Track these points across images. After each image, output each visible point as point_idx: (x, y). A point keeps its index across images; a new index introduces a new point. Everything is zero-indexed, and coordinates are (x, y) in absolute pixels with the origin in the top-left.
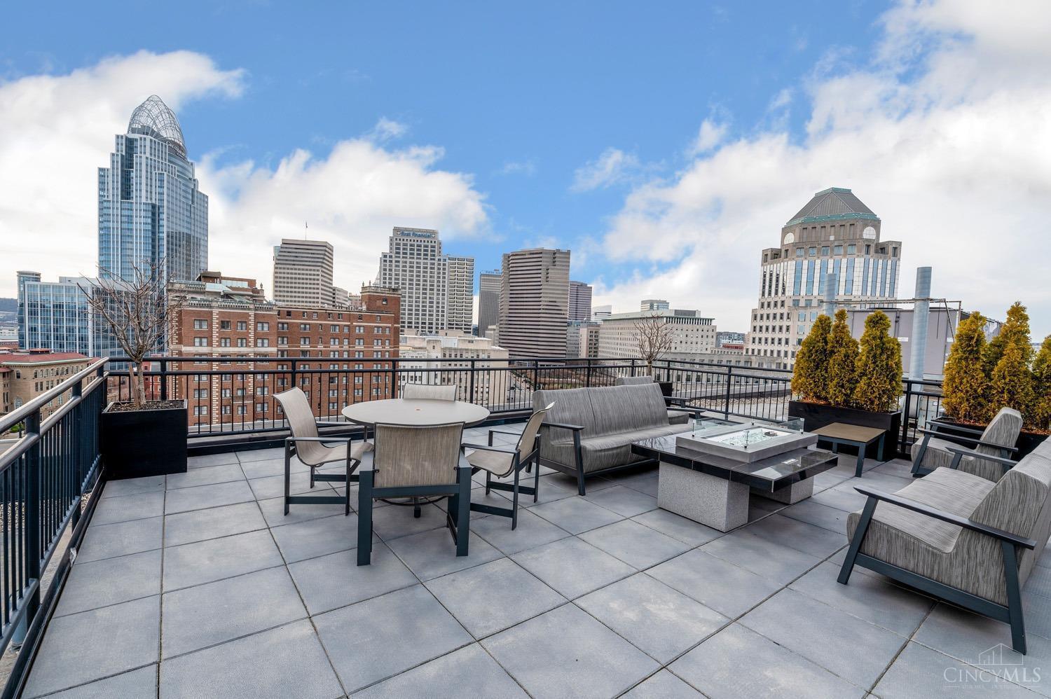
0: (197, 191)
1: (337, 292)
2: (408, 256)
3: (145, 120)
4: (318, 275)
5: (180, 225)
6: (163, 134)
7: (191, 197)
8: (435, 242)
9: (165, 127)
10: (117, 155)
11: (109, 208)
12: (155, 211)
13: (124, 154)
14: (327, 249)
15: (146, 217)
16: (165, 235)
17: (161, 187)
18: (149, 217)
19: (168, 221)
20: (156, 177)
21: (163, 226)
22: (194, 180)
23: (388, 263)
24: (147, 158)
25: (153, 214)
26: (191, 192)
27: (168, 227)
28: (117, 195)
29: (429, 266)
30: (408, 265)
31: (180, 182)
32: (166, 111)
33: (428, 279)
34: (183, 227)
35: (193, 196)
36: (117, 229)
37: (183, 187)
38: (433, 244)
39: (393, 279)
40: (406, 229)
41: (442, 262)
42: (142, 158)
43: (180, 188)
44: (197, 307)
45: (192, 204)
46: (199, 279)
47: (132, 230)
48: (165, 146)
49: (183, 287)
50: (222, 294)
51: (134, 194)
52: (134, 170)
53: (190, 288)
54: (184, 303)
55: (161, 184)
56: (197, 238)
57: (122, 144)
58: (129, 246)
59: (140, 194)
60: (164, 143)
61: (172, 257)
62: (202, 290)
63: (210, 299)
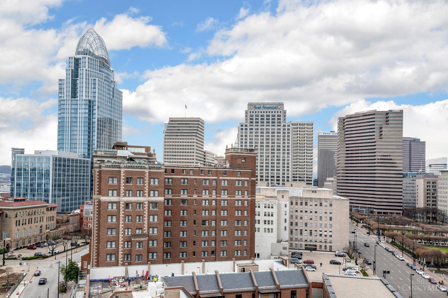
0: (116, 89)
1: (207, 155)
2: (260, 124)
3: (86, 46)
4: (193, 142)
5: (105, 113)
6: (96, 53)
8: (280, 112)
9: (97, 48)
10: (69, 70)
11: (64, 104)
13: (73, 69)
14: (200, 123)
15: (85, 109)
16: (96, 120)
17: (95, 88)
18: (87, 109)
19: (98, 110)
20: (91, 81)
21: (95, 114)
22: (114, 82)
23: (244, 131)
24: (86, 70)
25: (90, 106)
26: (112, 90)
27: (98, 115)
28: (69, 96)
29: (276, 131)
30: (259, 131)
31: (106, 84)
32: (97, 38)
33: (276, 141)
34: (107, 114)
35: (113, 93)
36: (69, 117)
37: (107, 87)
38: (279, 114)
39: (248, 142)
40: (258, 104)
41: (286, 128)
42: (83, 71)
43: (106, 88)
44: (111, 167)
45: (113, 98)
46: (114, 148)
47: (77, 118)
48: (97, 61)
49: (103, 154)
50: (128, 158)
51: (78, 94)
52: (79, 78)
53: (108, 154)
54: (103, 165)
55: (94, 86)
56: (116, 121)
57: (72, 63)
58: (75, 128)
59: (82, 94)
60: (96, 59)
61: (100, 135)
62: (115, 155)
63: (120, 161)
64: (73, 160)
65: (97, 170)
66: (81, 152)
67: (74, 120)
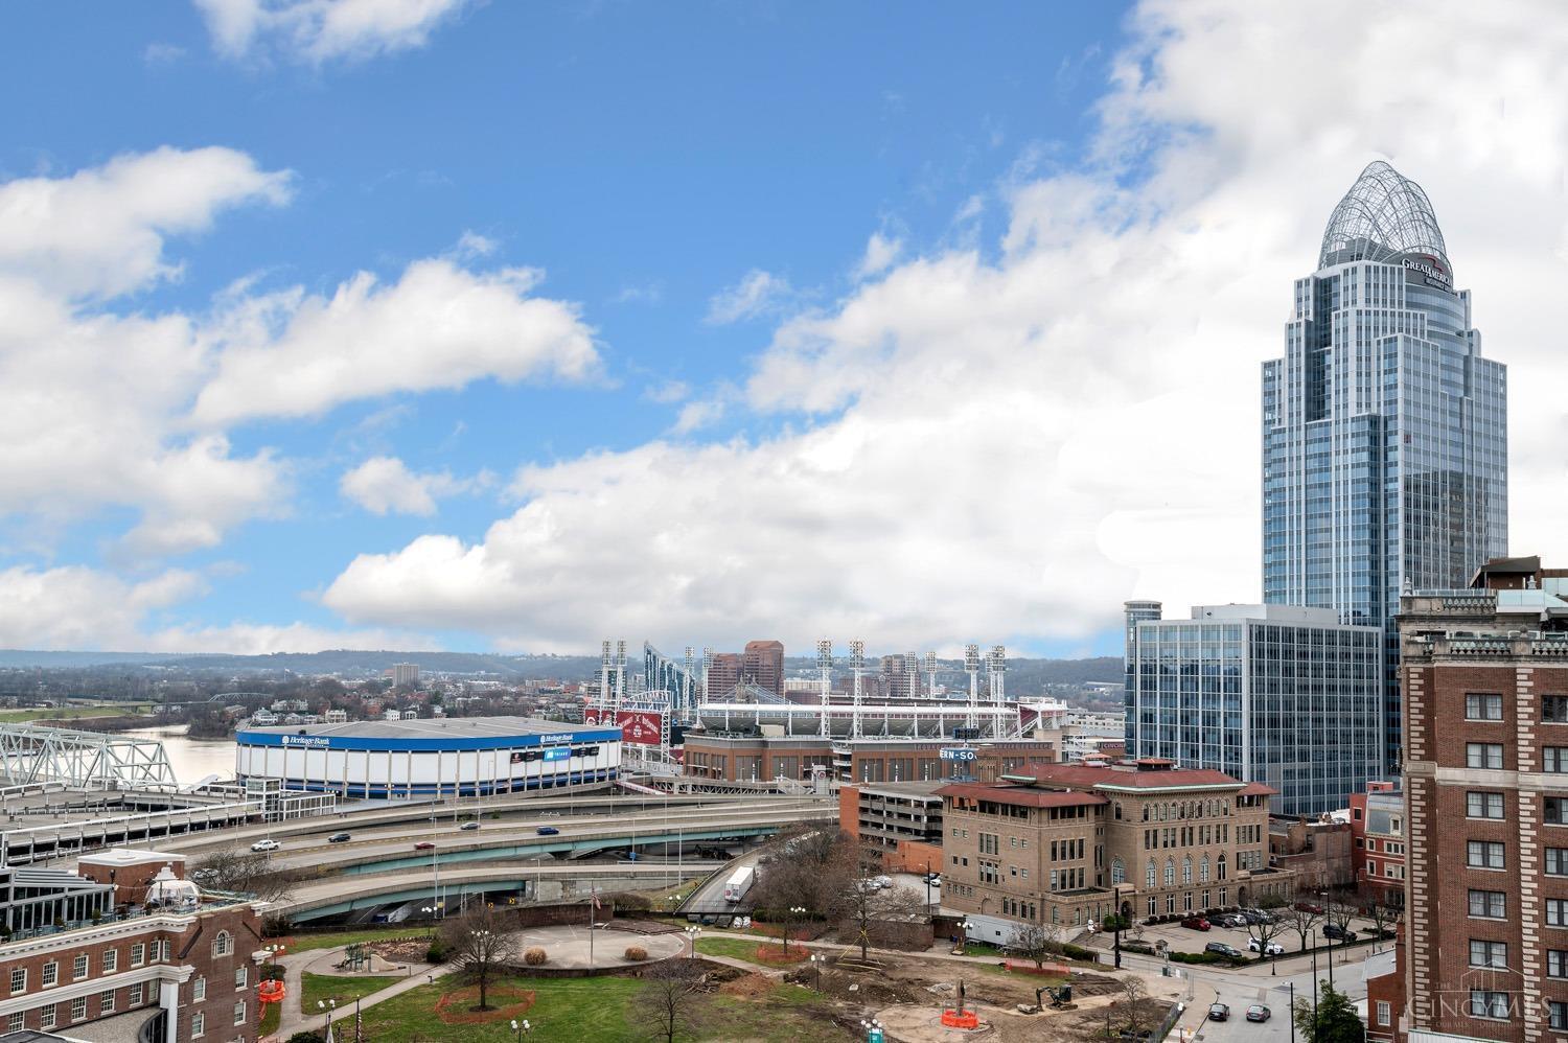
0: (1478, 360)
3: (1356, 228)
5: (1435, 455)
6: (1396, 245)
7: (1461, 379)
9: (1399, 227)
10: (1299, 325)
11: (1282, 446)
12: (1376, 432)
13: (1311, 318)
15: (1358, 450)
16: (1400, 485)
17: (1392, 371)
18: (1363, 450)
19: (1407, 449)
20: (1379, 350)
21: (1396, 464)
22: (1470, 334)
24: (1359, 313)
25: (1374, 439)
26: (1462, 367)
27: (1407, 464)
28: (1299, 414)
31: (1435, 348)
32: (1400, 188)
34: (1444, 457)
35: (1467, 375)
36: (1299, 488)
37: (1442, 359)
42: (1346, 320)
43: (1435, 363)
44: (1471, 658)
45: (1466, 394)
46: (1479, 583)
47: (1328, 485)
48: (1400, 270)
49: (1436, 607)
50: (1544, 618)
51: (1332, 404)
52: (1332, 348)
53: (1456, 607)
54: (1439, 649)
55: (1390, 364)
56: (1479, 480)
57: (1307, 298)
58: (1322, 523)
59: (1345, 399)
60: (1397, 267)
61: (1417, 537)
62: (1486, 612)
63: (1509, 634)
64: (1317, 634)
65: (1417, 668)
66: (1346, 606)
67: (1319, 494)
